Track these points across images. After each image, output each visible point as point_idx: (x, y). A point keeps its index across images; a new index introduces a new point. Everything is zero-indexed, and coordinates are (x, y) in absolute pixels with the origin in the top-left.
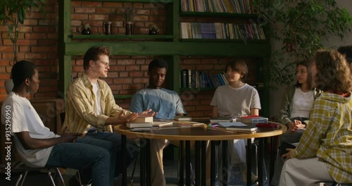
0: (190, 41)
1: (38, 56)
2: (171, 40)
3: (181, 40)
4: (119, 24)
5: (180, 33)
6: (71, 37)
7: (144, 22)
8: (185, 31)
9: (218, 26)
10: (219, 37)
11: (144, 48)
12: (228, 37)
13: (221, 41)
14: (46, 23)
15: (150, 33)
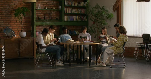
0: (67, 21)
1: (26, 26)
2: (62, 21)
3: (65, 21)
4: (47, 16)
5: (64, 19)
6: (36, 20)
7: (54, 16)
8: (66, 18)
9: (74, 17)
10: (74, 20)
11: (55, 23)
12: (77, 20)
13: (75, 21)
14: (28, 16)
15: (56, 19)
